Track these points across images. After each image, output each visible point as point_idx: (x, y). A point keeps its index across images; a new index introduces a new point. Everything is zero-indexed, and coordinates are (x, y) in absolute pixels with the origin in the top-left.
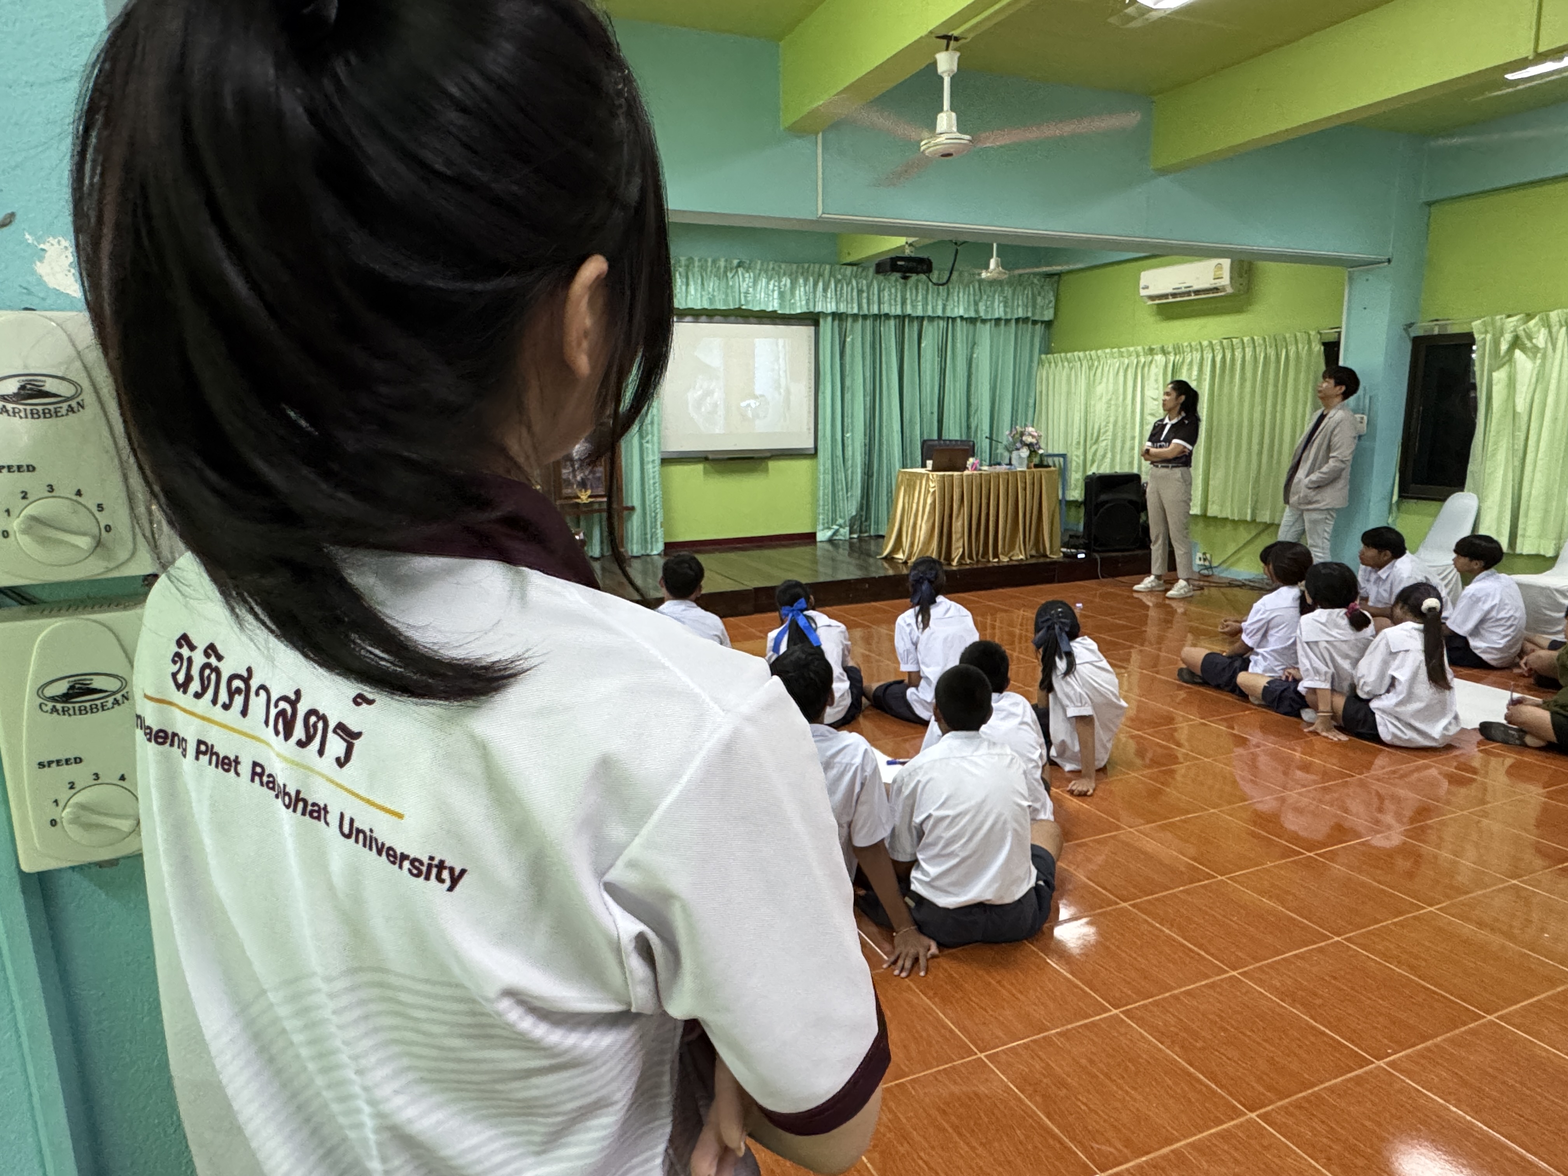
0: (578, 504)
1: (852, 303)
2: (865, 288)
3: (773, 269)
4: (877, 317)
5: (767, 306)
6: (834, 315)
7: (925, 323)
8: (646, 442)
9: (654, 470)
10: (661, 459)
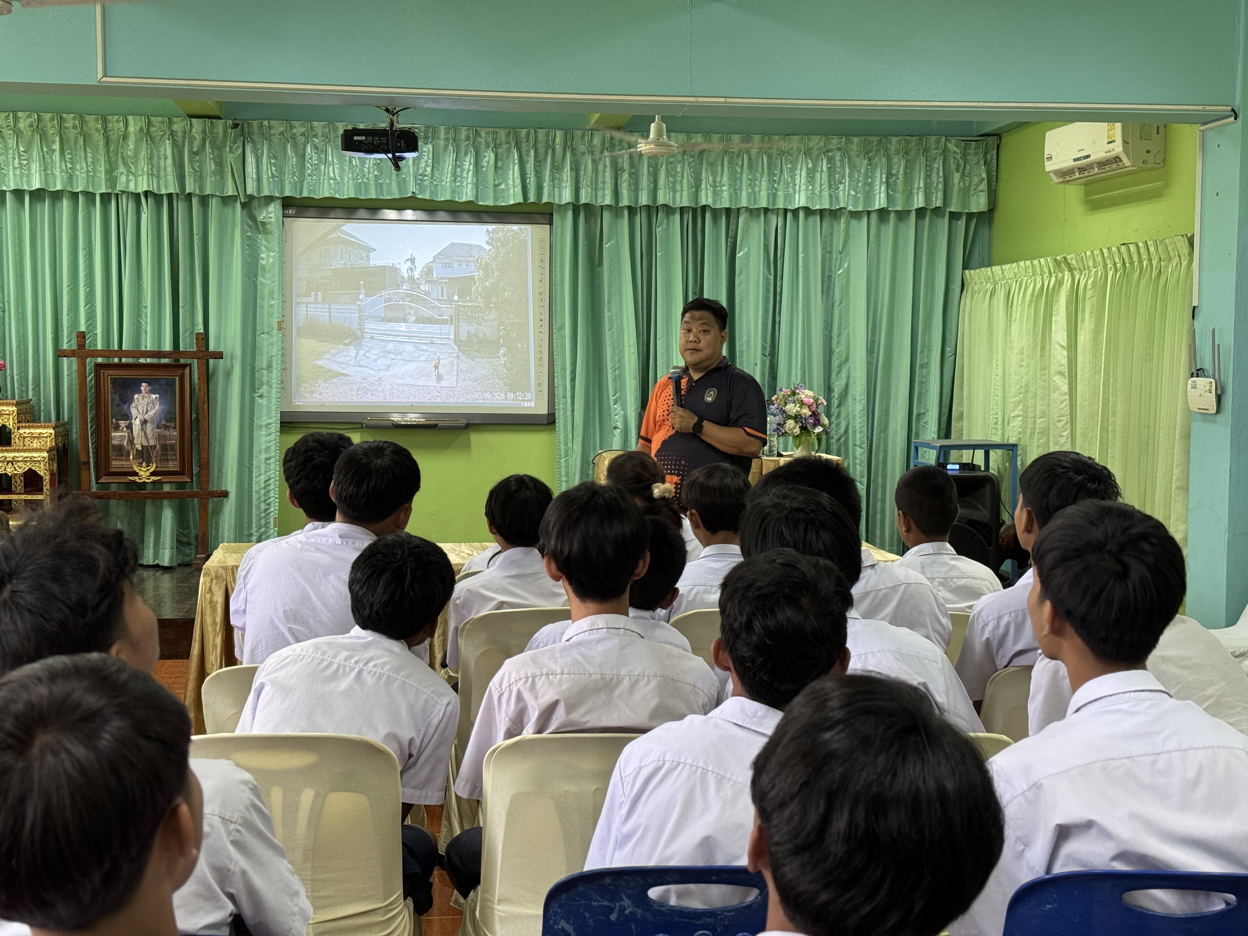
0: (135, 482)
1: (604, 190)
2: (626, 166)
3: (468, 139)
4: (651, 210)
5: (460, 194)
6: (576, 208)
7: (741, 220)
8: (258, 397)
9: (268, 438)
10: (281, 423)
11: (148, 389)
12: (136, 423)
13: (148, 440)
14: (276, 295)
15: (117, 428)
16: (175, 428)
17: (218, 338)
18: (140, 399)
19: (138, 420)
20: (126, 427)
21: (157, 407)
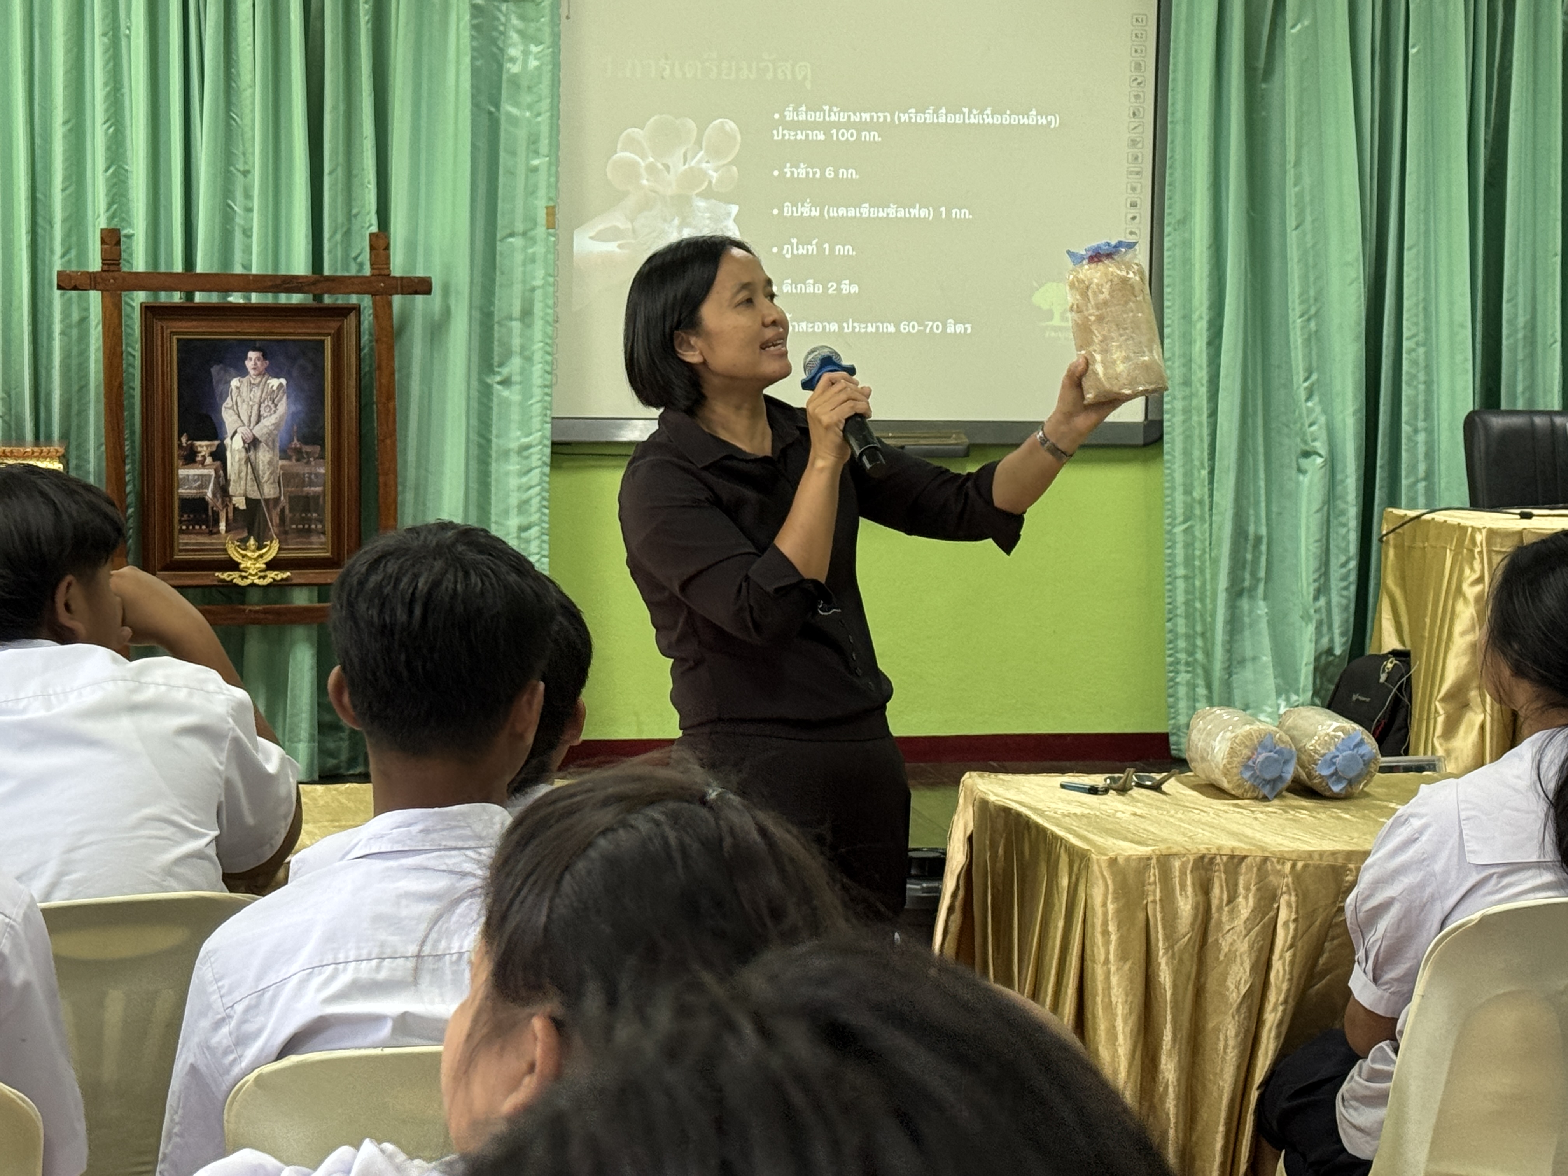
0: (232, 585)
8: (501, 383)
9: (525, 479)
10: (554, 444)
11: (262, 365)
12: (235, 446)
13: (259, 485)
14: (544, 145)
15: (190, 458)
16: (322, 457)
17: (411, 246)
18: (244, 389)
19: (238, 439)
20: (212, 454)
21: (282, 407)
